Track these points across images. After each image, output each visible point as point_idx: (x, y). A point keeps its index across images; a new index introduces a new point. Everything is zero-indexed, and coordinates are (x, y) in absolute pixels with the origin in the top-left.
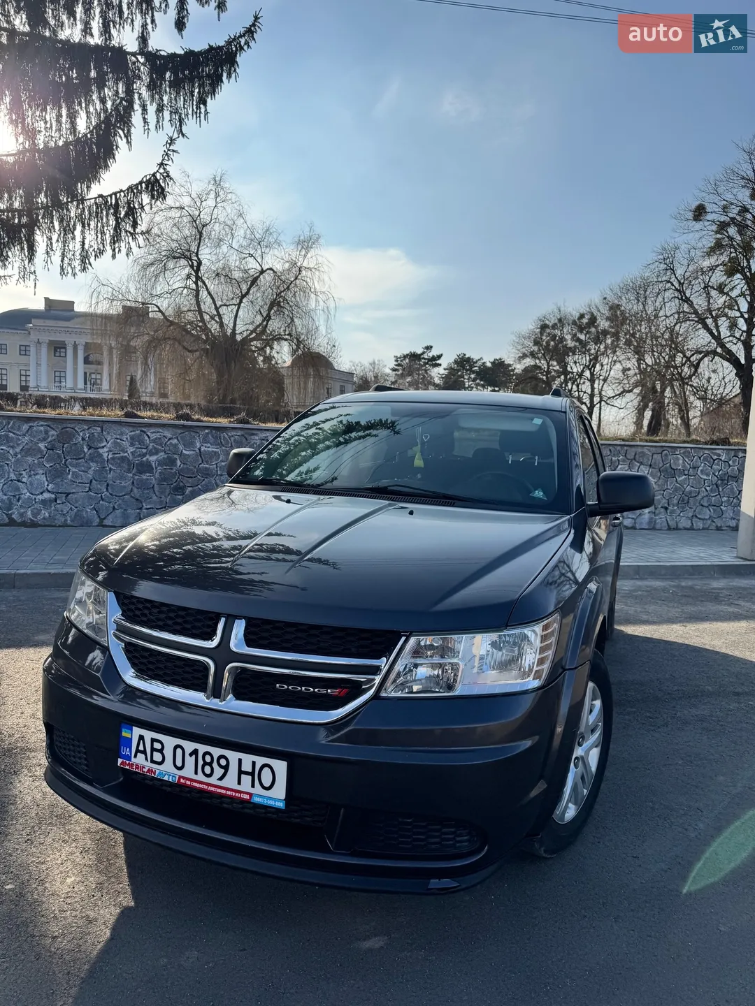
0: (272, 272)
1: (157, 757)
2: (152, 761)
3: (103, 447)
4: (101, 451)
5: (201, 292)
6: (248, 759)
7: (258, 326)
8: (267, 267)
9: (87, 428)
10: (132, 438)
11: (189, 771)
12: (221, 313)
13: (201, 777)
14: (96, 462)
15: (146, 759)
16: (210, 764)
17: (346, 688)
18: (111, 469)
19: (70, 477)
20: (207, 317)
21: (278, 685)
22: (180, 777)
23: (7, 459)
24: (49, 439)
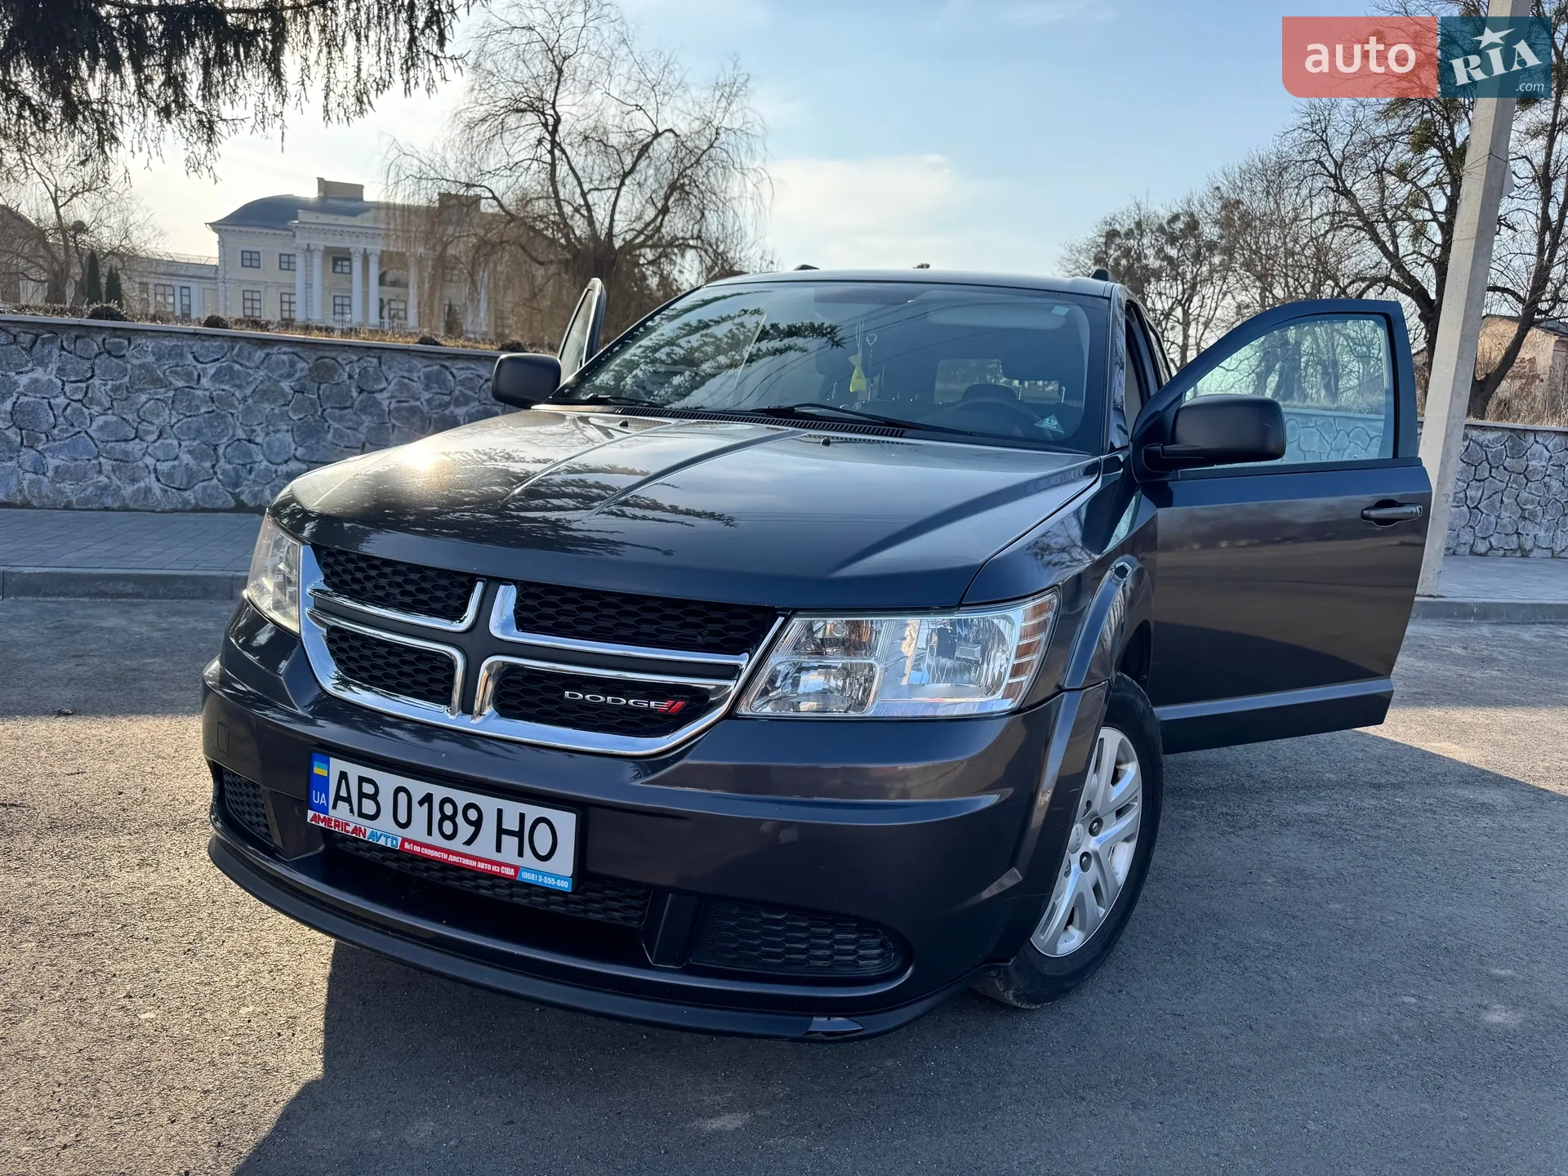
0: (671, 135)
1: (369, 807)
2: (361, 815)
3: (382, 390)
4: (378, 396)
5: (558, 168)
6: (512, 810)
7: (647, 225)
8: (666, 127)
9: (356, 358)
10: (428, 377)
11: (418, 831)
12: (591, 202)
13: (437, 839)
14: (371, 414)
15: (352, 811)
16: (452, 818)
17: (682, 699)
18: (394, 426)
19: (330, 436)
20: (568, 209)
21: (567, 693)
22: (404, 840)
23: (232, 406)
24: (297, 376)
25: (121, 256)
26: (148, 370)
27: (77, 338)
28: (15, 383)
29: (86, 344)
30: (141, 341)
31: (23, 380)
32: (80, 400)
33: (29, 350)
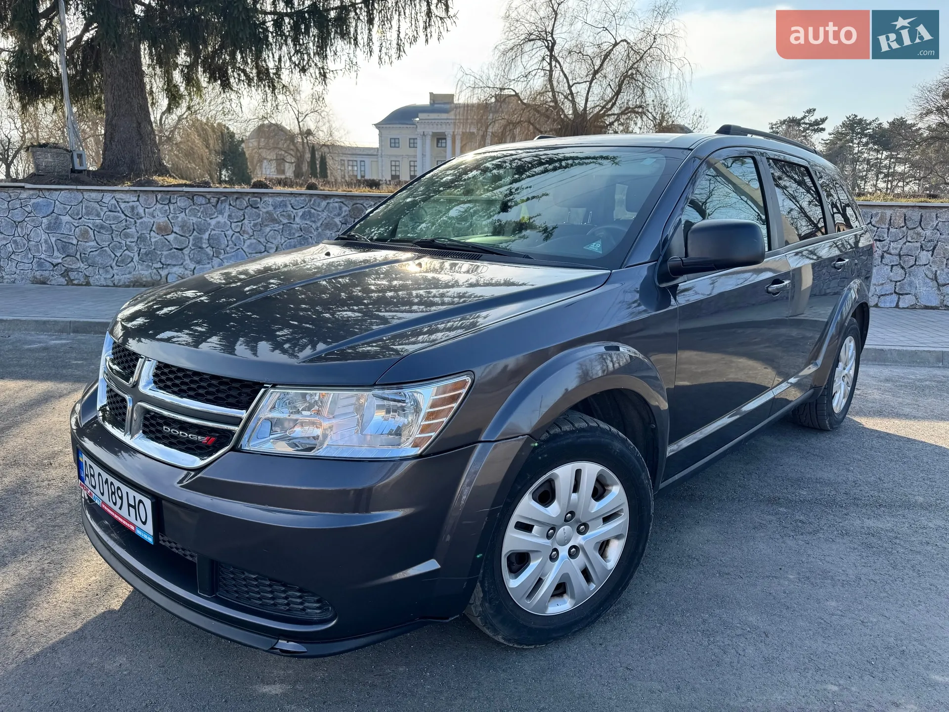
0: (625, 43)
1: (93, 482)
5: (554, 72)
6: (132, 493)
7: (608, 102)
8: (621, 39)
11: (105, 498)
12: (574, 92)
13: (111, 505)
15: (89, 482)
16: (115, 494)
20: (561, 97)
21: (164, 427)
22: (103, 502)
23: (311, 232)
24: (343, 215)
25: (328, 146)
26: (270, 215)
27: (237, 198)
28: (209, 224)
29: (241, 202)
30: (266, 199)
31: (213, 222)
32: (239, 232)
33: (215, 206)
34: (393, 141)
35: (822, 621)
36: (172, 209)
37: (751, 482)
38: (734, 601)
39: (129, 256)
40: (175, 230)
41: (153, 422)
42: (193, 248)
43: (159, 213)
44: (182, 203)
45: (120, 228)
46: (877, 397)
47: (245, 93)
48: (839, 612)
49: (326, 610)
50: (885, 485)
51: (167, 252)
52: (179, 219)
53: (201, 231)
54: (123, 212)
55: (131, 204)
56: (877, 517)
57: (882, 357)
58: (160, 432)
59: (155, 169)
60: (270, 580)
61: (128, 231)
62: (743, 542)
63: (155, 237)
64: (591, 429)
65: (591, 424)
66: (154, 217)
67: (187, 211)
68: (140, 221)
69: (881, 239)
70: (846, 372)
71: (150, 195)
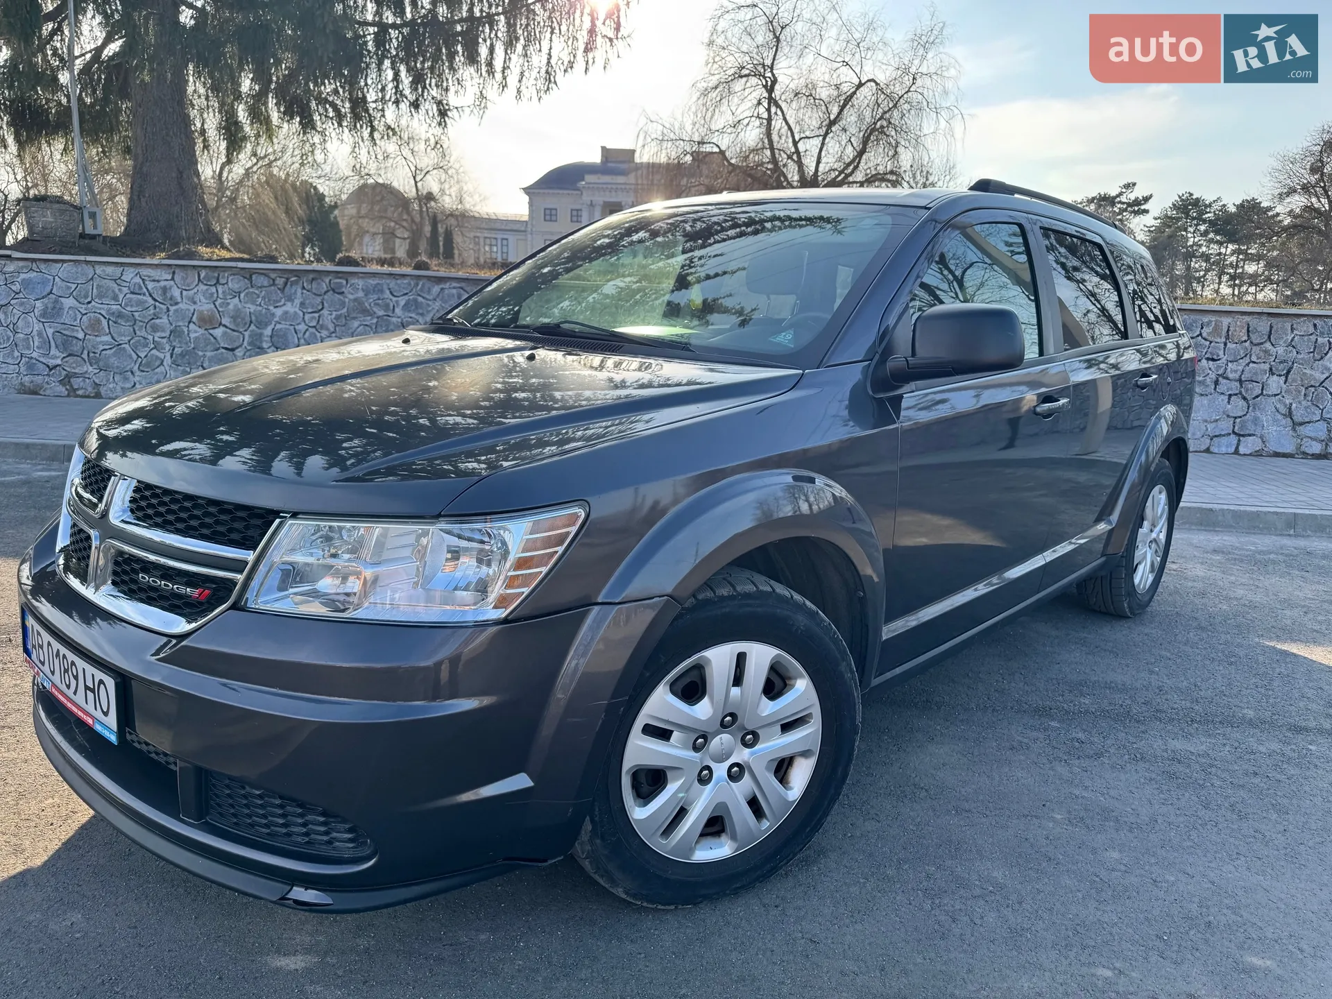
0: (873, 84)
1: (42, 655)
2: (40, 661)
5: (773, 123)
7: (849, 165)
8: (867, 78)
11: (56, 678)
12: (801, 149)
13: (63, 687)
15: (37, 657)
16: (68, 672)
20: (781, 157)
21: (141, 575)
22: (53, 685)
25: (456, 216)
26: (359, 303)
27: (313, 279)
28: (273, 315)
29: (319, 284)
30: (353, 281)
31: (279, 312)
32: (314, 327)
33: (282, 290)
34: (548, 212)
35: (1097, 879)
36: (220, 291)
37: (1013, 685)
38: (974, 849)
39: (157, 357)
40: (223, 322)
41: (127, 568)
42: (249, 348)
43: (202, 298)
44: (235, 283)
45: (144, 317)
46: (1201, 573)
47: (333, 135)
48: (1123, 868)
49: (362, 843)
50: (1202, 693)
51: (213, 353)
52: (231, 307)
53: (262, 324)
54: (151, 295)
55: (162, 284)
56: (1187, 736)
57: (1208, 520)
58: (135, 582)
59: (201, 236)
60: (281, 798)
61: (158, 321)
62: (995, 766)
63: (196, 332)
64: (761, 595)
65: (761, 588)
66: (195, 303)
67: (242, 295)
68: (174, 308)
69: (1215, 357)
70: (1154, 535)
71: (190, 272)
